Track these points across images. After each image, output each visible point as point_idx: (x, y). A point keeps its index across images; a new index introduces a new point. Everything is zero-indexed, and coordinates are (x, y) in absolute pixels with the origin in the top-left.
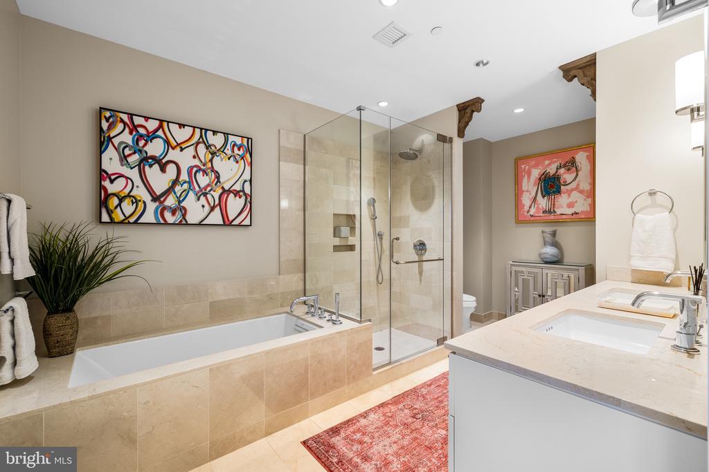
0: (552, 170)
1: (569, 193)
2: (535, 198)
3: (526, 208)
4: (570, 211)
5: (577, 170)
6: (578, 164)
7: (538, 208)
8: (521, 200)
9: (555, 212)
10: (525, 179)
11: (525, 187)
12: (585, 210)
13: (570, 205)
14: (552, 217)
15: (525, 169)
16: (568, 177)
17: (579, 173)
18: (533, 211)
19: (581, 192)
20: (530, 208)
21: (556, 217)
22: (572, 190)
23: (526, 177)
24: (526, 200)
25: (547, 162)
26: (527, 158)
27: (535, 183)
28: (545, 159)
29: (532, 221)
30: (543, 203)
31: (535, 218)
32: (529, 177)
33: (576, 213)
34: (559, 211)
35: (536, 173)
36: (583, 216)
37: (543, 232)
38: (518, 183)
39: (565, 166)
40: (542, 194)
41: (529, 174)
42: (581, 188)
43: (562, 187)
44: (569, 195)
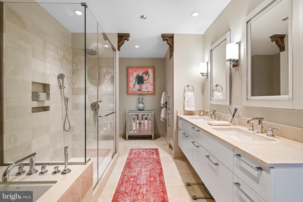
0: (141, 74)
1: (146, 83)
2: (135, 84)
3: (131, 88)
4: (146, 90)
5: (149, 76)
6: (149, 73)
7: (136, 88)
8: (129, 85)
9: (142, 90)
10: (131, 77)
11: (131, 80)
12: (151, 90)
13: (147, 88)
14: (141, 92)
15: (131, 72)
16: (146, 77)
17: (149, 77)
18: (134, 90)
19: (150, 84)
20: (133, 88)
21: (142, 92)
22: (147, 83)
23: (131, 75)
24: (131, 85)
25: (139, 71)
26: (132, 67)
27: (135, 78)
28: (139, 69)
29: (134, 94)
30: (137, 86)
31: (135, 93)
32: (132, 76)
33: (149, 91)
34: (143, 91)
35: (135, 74)
36: (150, 93)
37: (139, 98)
38: (128, 77)
39: (145, 73)
40: (137, 83)
41: (132, 74)
42: (150, 82)
43: (144, 81)
44: (146, 84)
